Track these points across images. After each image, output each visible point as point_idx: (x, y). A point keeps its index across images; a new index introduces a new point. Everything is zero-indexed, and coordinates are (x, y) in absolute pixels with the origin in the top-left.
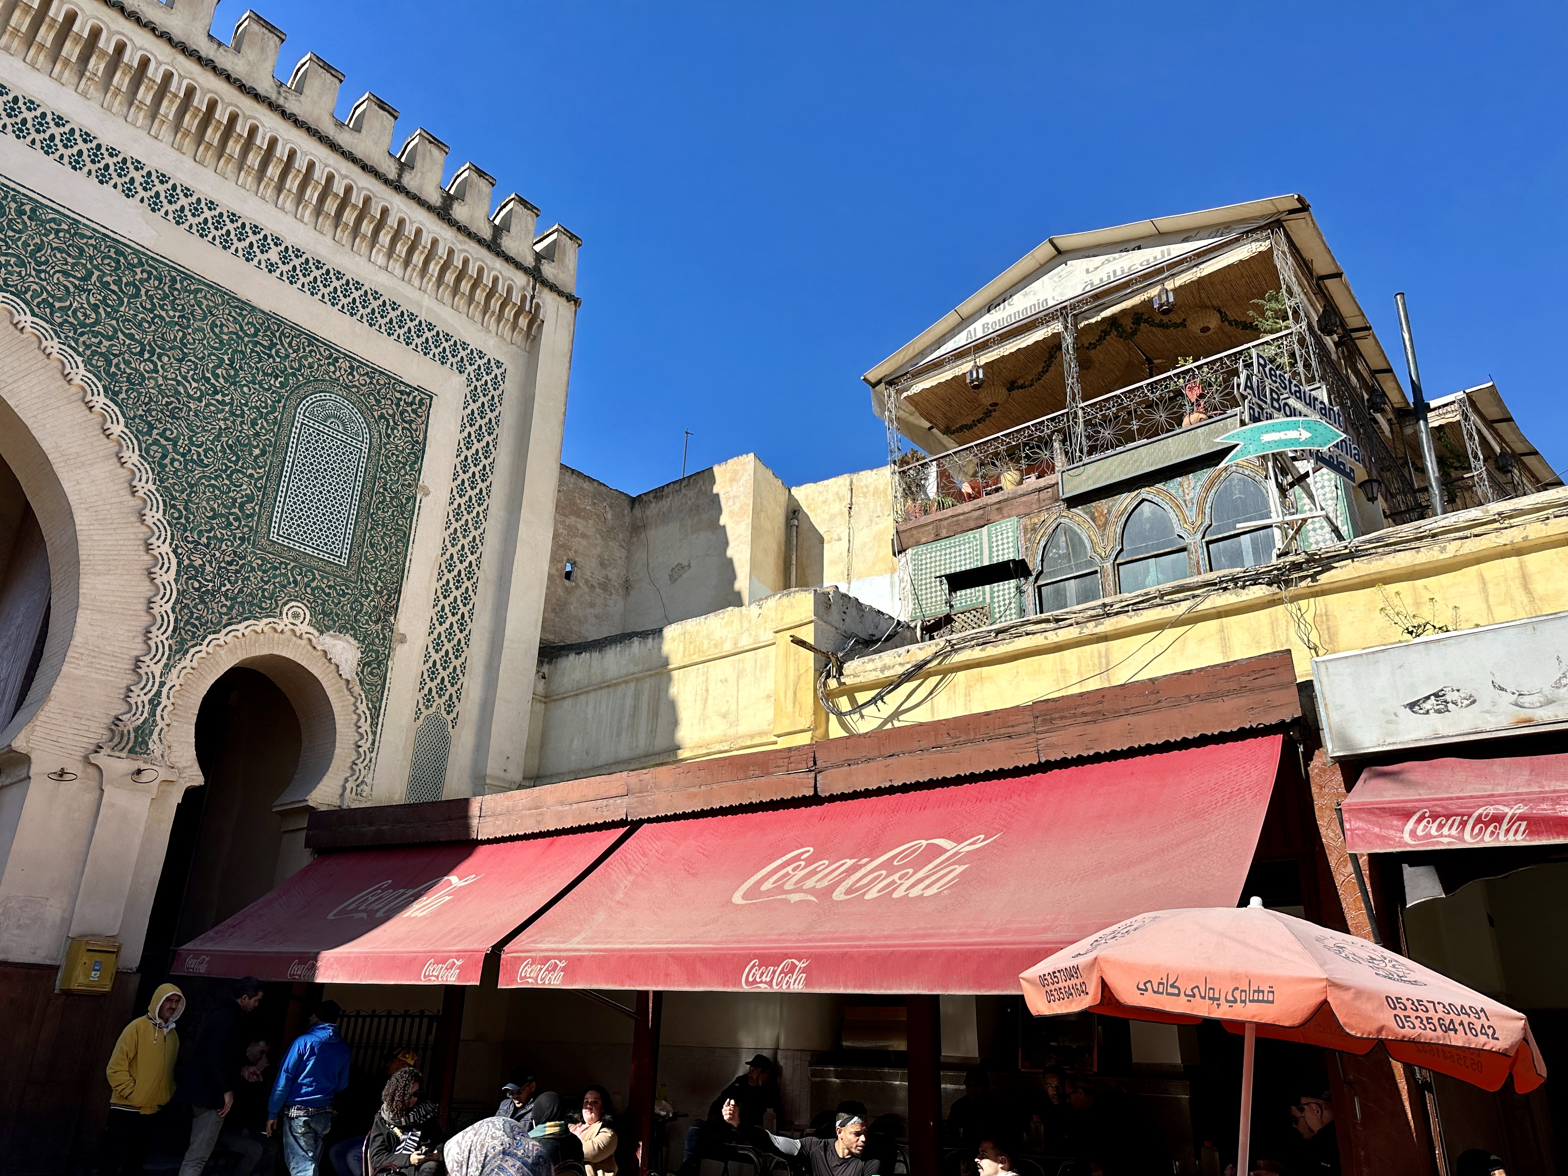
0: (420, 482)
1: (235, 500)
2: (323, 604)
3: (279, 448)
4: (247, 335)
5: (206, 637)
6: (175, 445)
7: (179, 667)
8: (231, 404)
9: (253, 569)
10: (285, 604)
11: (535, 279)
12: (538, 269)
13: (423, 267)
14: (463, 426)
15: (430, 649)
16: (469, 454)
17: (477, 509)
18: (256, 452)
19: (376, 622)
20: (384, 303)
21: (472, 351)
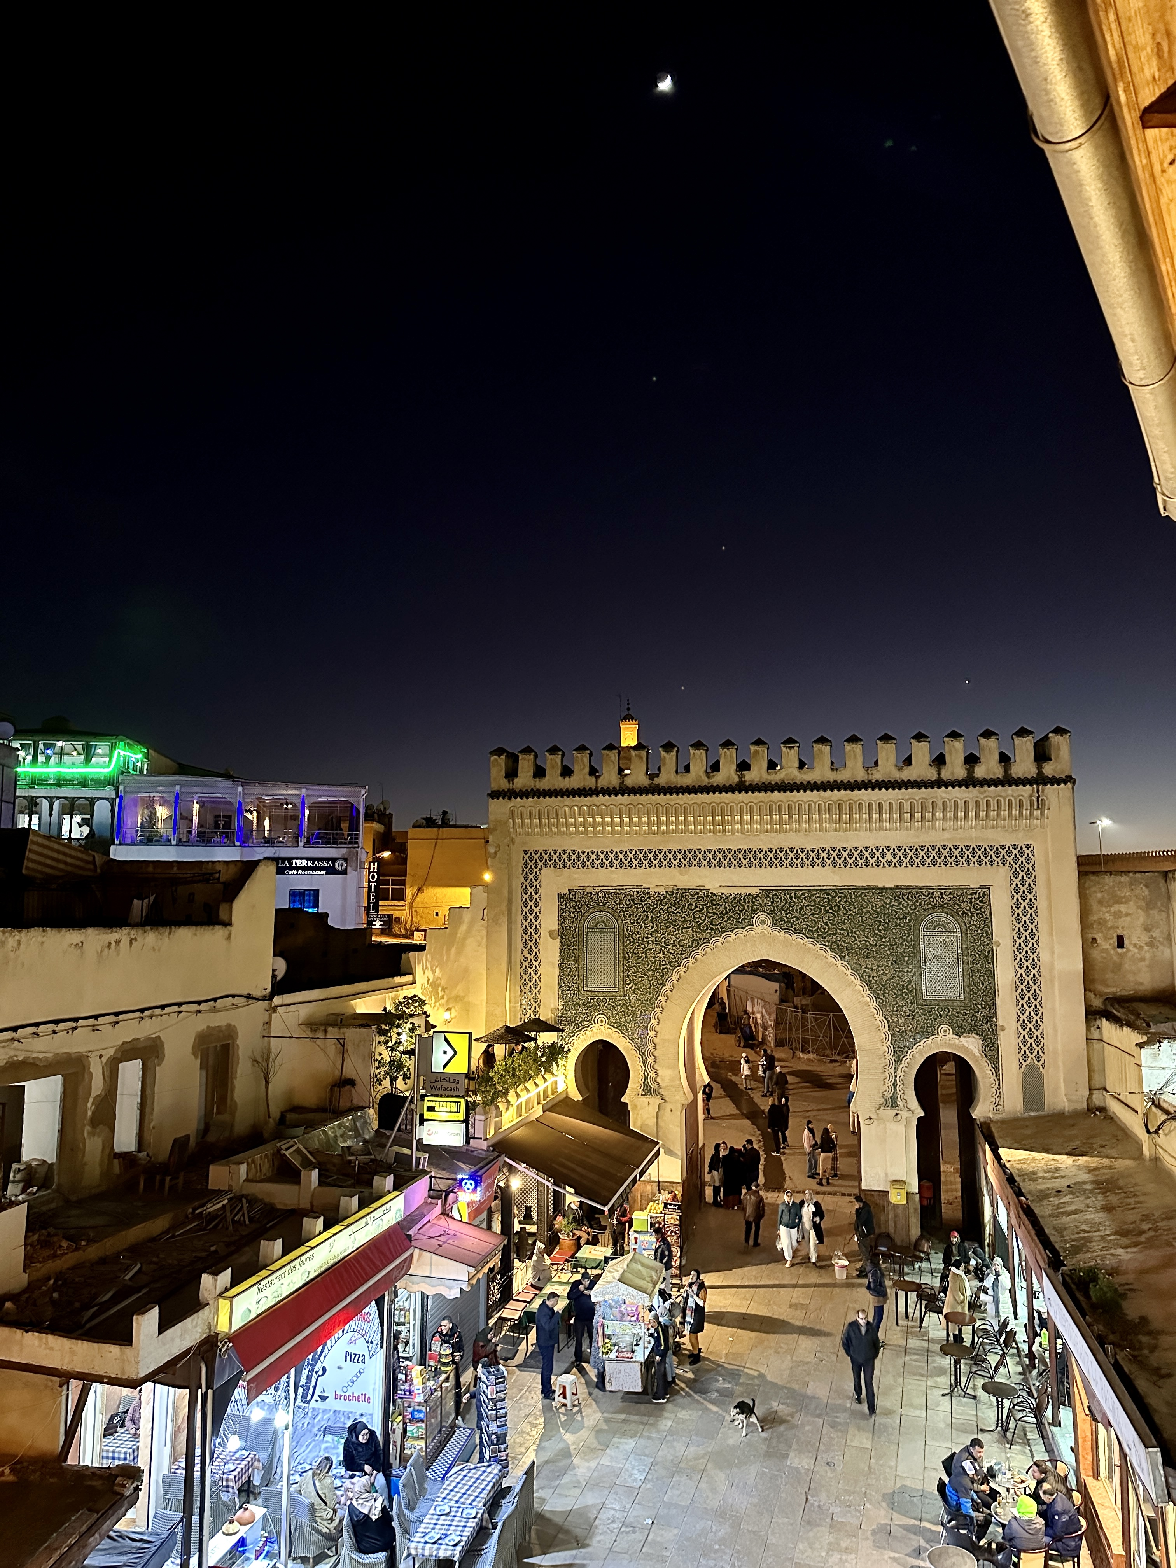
0: (994, 940)
2: (956, 1022)
3: (916, 952)
4: (888, 903)
5: (908, 1051)
6: (872, 970)
7: (901, 1067)
9: (920, 1015)
10: (938, 1028)
11: (1038, 784)
12: (1040, 773)
13: (966, 817)
14: (1013, 897)
15: (1020, 1029)
16: (1020, 911)
17: (1032, 941)
18: (906, 959)
19: (986, 1024)
20: (950, 849)
21: (1009, 848)
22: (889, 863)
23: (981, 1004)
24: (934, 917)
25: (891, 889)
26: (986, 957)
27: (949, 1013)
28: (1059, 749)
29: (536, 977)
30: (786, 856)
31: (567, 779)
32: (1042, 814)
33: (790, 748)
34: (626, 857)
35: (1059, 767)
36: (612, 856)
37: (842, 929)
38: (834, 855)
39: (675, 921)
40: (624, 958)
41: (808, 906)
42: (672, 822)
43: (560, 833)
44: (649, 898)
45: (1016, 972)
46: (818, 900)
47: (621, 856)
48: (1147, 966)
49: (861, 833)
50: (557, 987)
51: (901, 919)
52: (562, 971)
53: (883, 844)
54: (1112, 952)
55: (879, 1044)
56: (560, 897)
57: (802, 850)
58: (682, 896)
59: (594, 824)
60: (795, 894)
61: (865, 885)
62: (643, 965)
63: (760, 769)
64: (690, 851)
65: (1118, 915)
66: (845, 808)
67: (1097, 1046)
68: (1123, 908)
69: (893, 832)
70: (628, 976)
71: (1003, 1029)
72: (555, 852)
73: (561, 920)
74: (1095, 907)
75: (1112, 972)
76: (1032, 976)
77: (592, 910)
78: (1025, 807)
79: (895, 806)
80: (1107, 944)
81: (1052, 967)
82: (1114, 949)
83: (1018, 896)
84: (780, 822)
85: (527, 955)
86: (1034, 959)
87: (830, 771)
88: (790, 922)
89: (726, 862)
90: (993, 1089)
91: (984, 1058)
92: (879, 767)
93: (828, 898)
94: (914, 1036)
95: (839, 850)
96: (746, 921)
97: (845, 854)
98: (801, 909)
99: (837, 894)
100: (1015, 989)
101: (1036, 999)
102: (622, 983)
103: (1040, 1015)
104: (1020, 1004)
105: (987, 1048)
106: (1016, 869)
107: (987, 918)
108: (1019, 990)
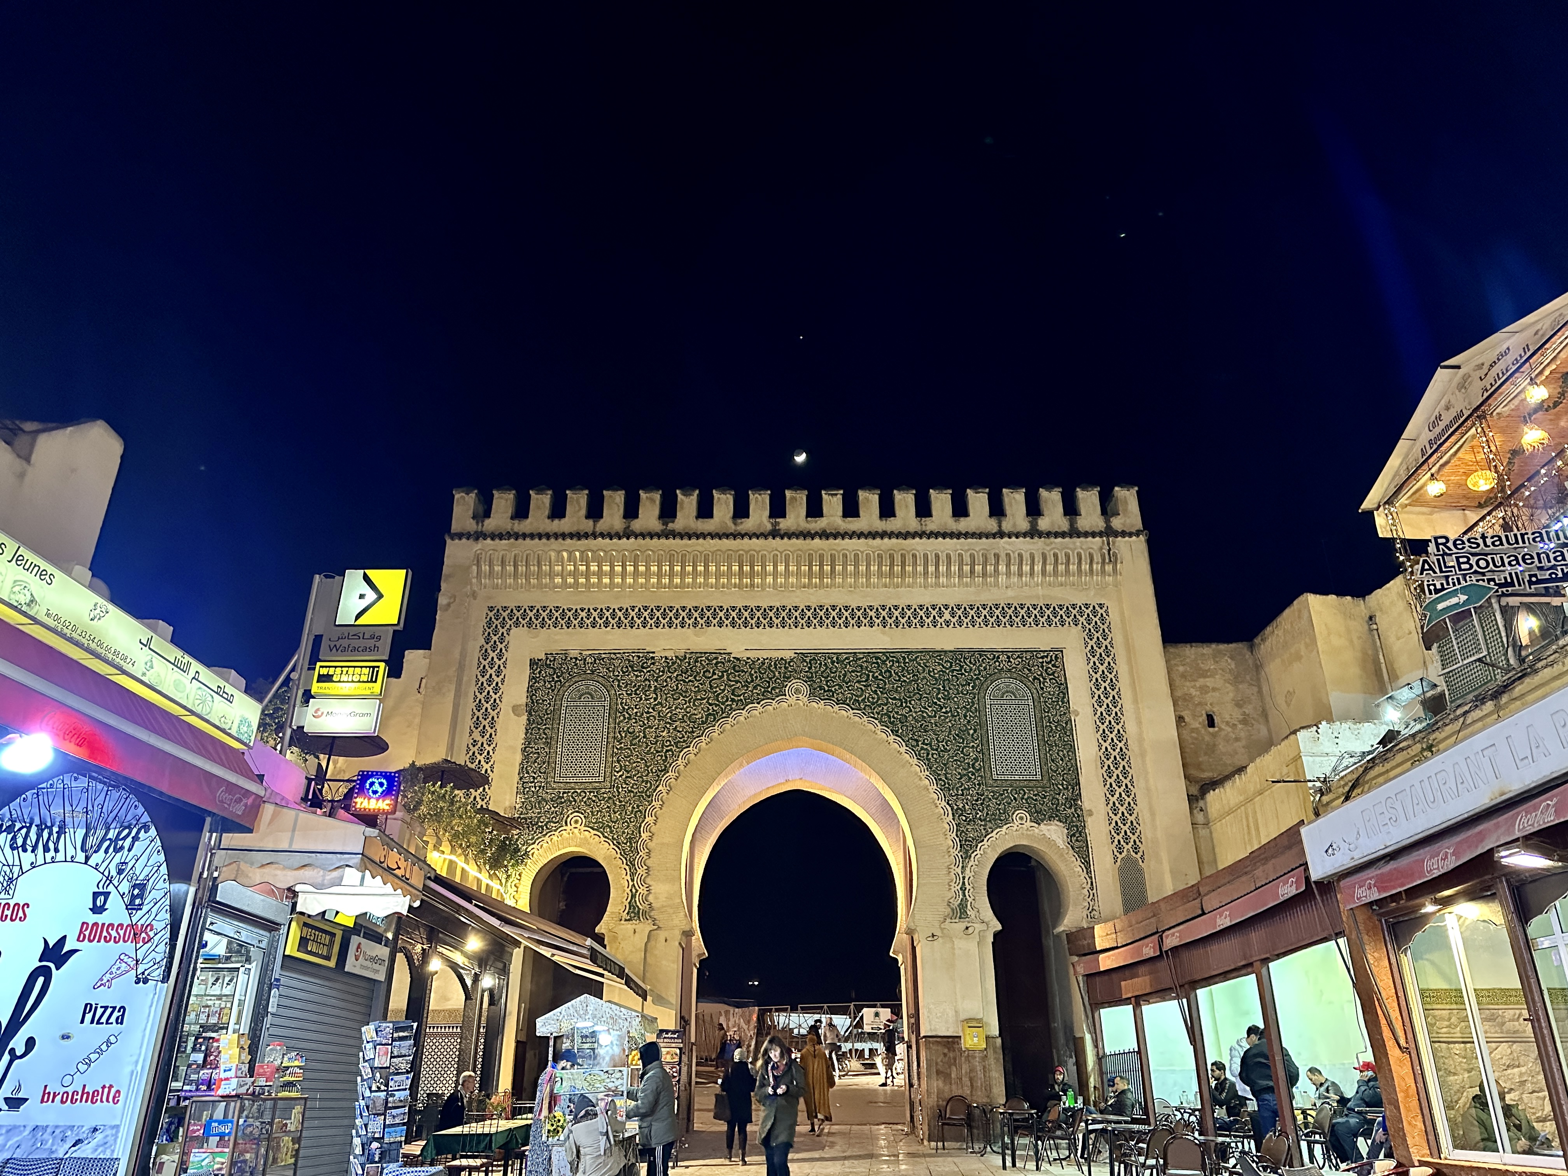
0: (1071, 709)
1: (969, 764)
2: (1035, 807)
3: (982, 724)
4: (947, 669)
5: (977, 846)
6: (931, 746)
7: (969, 866)
8: (951, 711)
9: (990, 799)
10: (1013, 814)
11: (1108, 536)
12: (1109, 526)
14: (1089, 660)
15: (1111, 814)
16: (1098, 676)
17: (1115, 710)
18: (971, 732)
19: (1070, 808)
20: (1016, 608)
21: (1080, 607)
22: (948, 623)
23: (1062, 785)
24: (1003, 682)
25: (951, 651)
26: (1064, 728)
27: (1026, 797)
28: (1126, 502)
30: (827, 614)
31: (556, 521)
32: (1115, 570)
33: (832, 495)
34: (626, 615)
35: (1128, 520)
36: (607, 613)
37: (895, 699)
38: (884, 613)
39: (686, 692)
40: (614, 738)
41: (853, 671)
42: (689, 574)
43: (541, 586)
44: (653, 664)
45: (1100, 746)
46: (865, 665)
47: (620, 614)
48: (1243, 747)
49: (915, 589)
50: (517, 778)
51: (963, 686)
52: (526, 757)
53: (940, 601)
54: (1204, 731)
55: (942, 838)
56: (534, 663)
57: (846, 608)
58: (696, 661)
59: (587, 575)
60: (838, 658)
61: (920, 647)
62: (641, 746)
63: (798, 516)
64: (709, 608)
65: (1204, 690)
66: (898, 559)
68: (1209, 682)
69: (950, 589)
70: (618, 761)
71: (1090, 813)
72: (531, 608)
73: (532, 691)
74: (1180, 680)
75: (1207, 754)
76: (1118, 750)
77: (576, 679)
78: (1095, 560)
79: (954, 558)
80: (1198, 722)
81: (1141, 740)
82: (1204, 726)
83: (1095, 659)
84: (821, 574)
85: (478, 738)
86: (1119, 731)
87: (878, 521)
88: (831, 691)
89: (753, 622)
90: (1086, 890)
91: (1071, 852)
92: (934, 518)
93: (877, 663)
94: (985, 825)
95: (890, 609)
96: (777, 691)
97: (896, 613)
98: (845, 675)
99: (888, 658)
100: (1100, 766)
101: (1126, 778)
102: (609, 770)
103: (1133, 796)
104: (1108, 783)
105: (1074, 839)
106: (1090, 630)
107: (1061, 684)
108: (1106, 767)
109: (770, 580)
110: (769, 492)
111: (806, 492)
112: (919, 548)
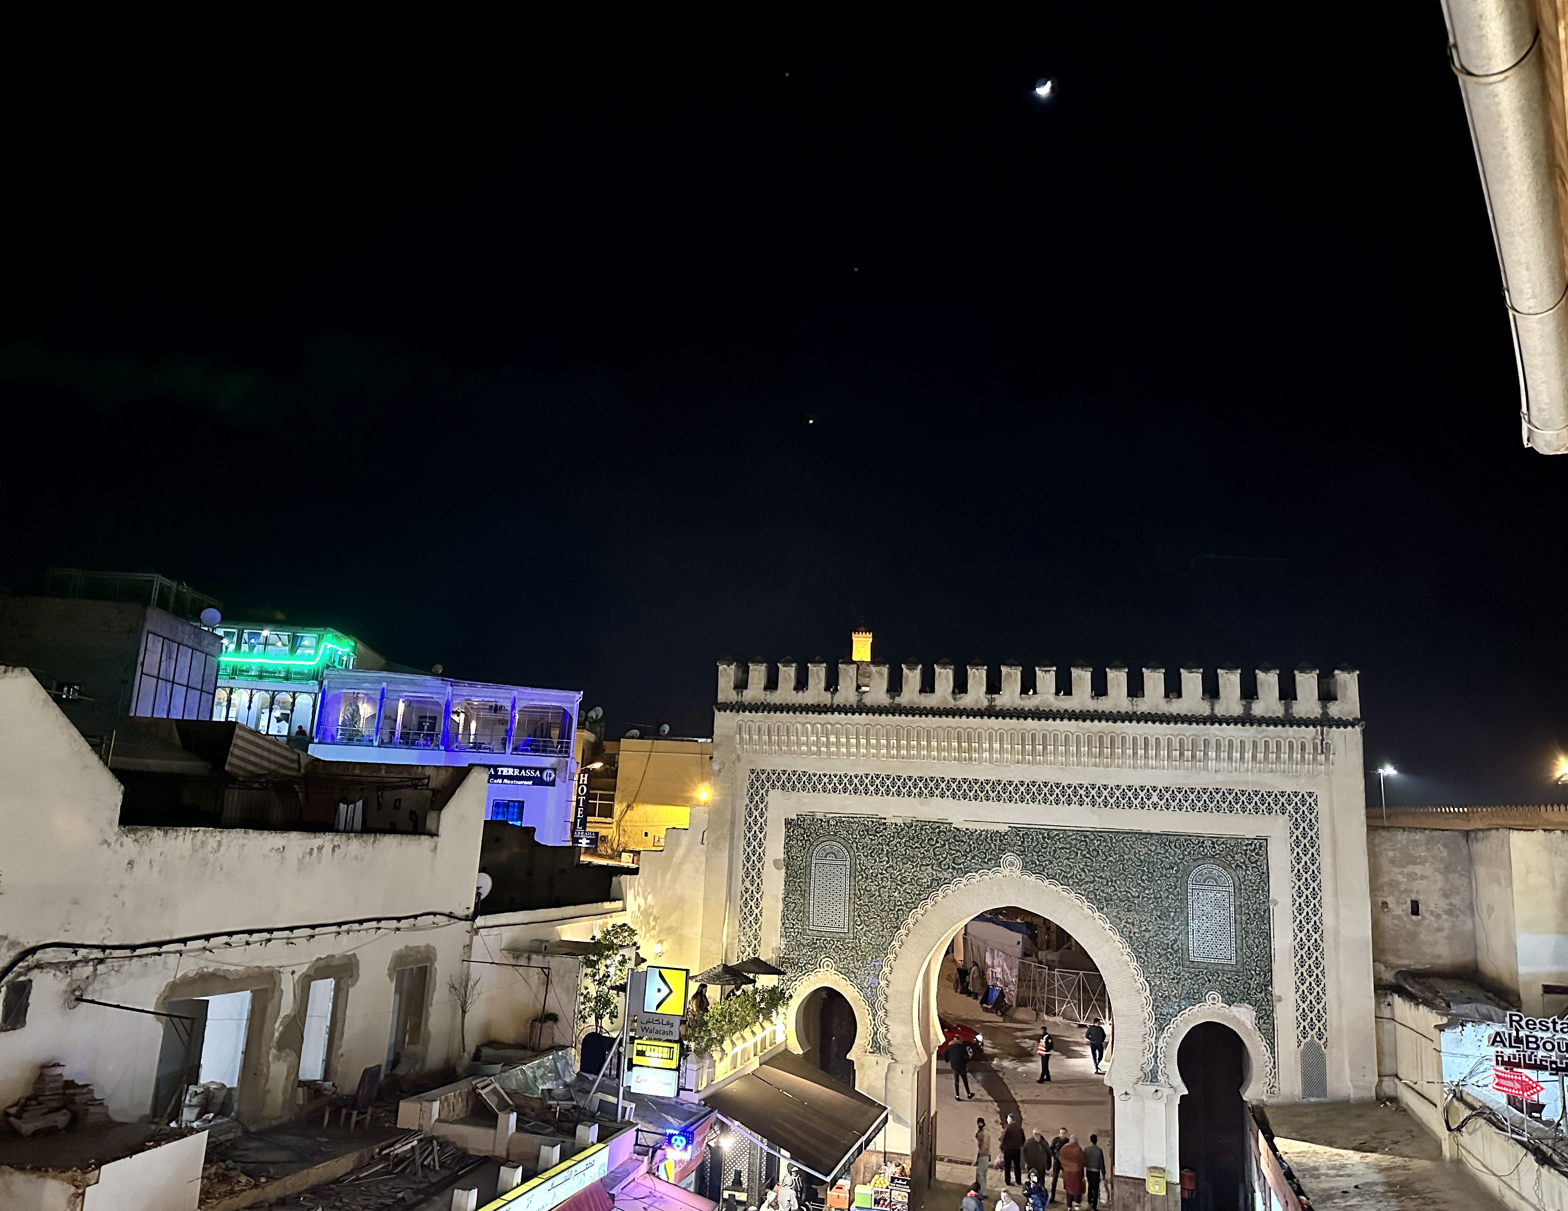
0: (1271, 898)
2: (1227, 990)
3: (1183, 908)
4: (1153, 851)
5: (1170, 1021)
6: (1133, 925)
7: (1162, 1037)
8: (1154, 893)
9: (1185, 979)
10: (1206, 995)
11: (1322, 726)
12: (1325, 713)
13: (1242, 758)
14: (1292, 850)
16: (1300, 867)
17: (1313, 902)
18: (1172, 914)
19: (1261, 993)
20: (1224, 793)
21: (1289, 795)
22: (1155, 806)
23: (1255, 970)
24: (1205, 869)
25: (1157, 834)
26: (1262, 916)
27: (1219, 979)
28: (1346, 688)
29: (757, 911)
30: (1040, 790)
31: (800, 693)
32: (1327, 759)
33: (1045, 671)
34: (862, 782)
35: (1346, 708)
36: (846, 780)
37: (1101, 877)
38: (1093, 792)
39: (913, 857)
40: (855, 894)
41: (1062, 848)
42: (914, 747)
43: (790, 753)
44: (885, 829)
45: (1296, 937)
46: (1074, 842)
47: (856, 781)
48: (1445, 938)
49: (1125, 770)
50: (780, 924)
51: (1167, 869)
52: (786, 906)
53: (1148, 784)
54: (1405, 919)
55: (1139, 1010)
56: (788, 822)
57: (1058, 785)
58: (922, 829)
59: (828, 744)
60: (1049, 835)
61: (1127, 828)
62: (876, 904)
63: (1012, 693)
64: (933, 779)
65: (1412, 877)
66: (1107, 741)
67: (1388, 1025)
68: (1418, 869)
69: (1158, 772)
70: (859, 916)
71: (1280, 1000)
72: (784, 772)
73: (788, 848)
74: (1386, 866)
75: (1405, 941)
76: (1313, 941)
77: (821, 839)
78: (1307, 751)
79: (1164, 743)
80: (1400, 910)
81: (1337, 933)
82: (1407, 914)
83: (1299, 850)
84: (1034, 753)
85: (749, 886)
86: (1315, 922)
87: (1090, 700)
88: (1042, 865)
89: (971, 794)
90: (1268, 1069)
91: (1258, 1033)
92: (1145, 699)
93: (1086, 841)
94: (1179, 1002)
95: (1099, 788)
96: (993, 862)
97: (1105, 793)
98: (1055, 851)
99: (1096, 837)
100: (1293, 955)
101: (1317, 968)
102: (852, 923)
103: (1322, 986)
104: (1300, 972)
105: (1261, 1021)
106: (1296, 819)
107: (1263, 873)
108: (1299, 957)
109: (986, 755)
110: (986, 667)
111: (1020, 668)
112: (1129, 731)
